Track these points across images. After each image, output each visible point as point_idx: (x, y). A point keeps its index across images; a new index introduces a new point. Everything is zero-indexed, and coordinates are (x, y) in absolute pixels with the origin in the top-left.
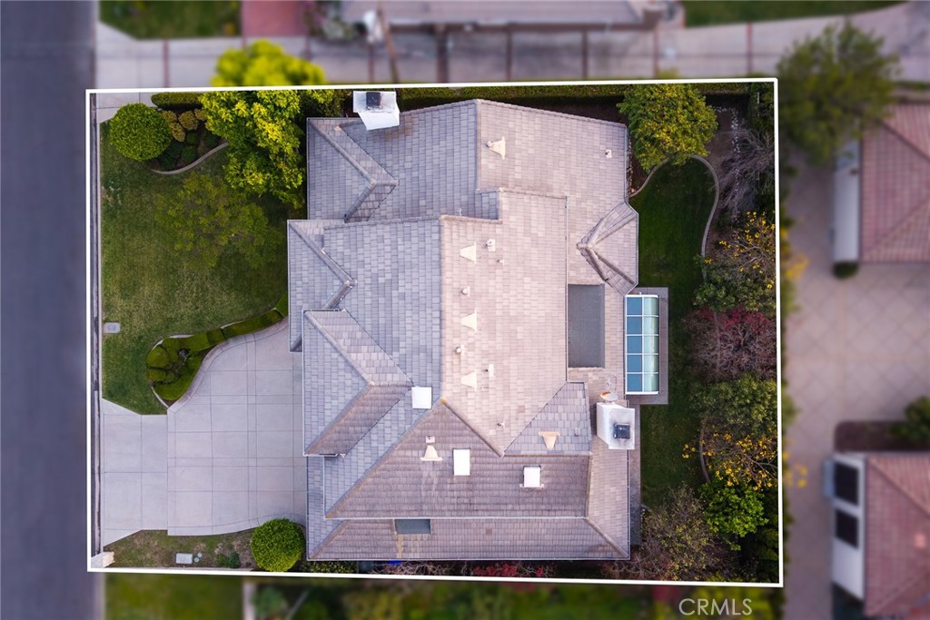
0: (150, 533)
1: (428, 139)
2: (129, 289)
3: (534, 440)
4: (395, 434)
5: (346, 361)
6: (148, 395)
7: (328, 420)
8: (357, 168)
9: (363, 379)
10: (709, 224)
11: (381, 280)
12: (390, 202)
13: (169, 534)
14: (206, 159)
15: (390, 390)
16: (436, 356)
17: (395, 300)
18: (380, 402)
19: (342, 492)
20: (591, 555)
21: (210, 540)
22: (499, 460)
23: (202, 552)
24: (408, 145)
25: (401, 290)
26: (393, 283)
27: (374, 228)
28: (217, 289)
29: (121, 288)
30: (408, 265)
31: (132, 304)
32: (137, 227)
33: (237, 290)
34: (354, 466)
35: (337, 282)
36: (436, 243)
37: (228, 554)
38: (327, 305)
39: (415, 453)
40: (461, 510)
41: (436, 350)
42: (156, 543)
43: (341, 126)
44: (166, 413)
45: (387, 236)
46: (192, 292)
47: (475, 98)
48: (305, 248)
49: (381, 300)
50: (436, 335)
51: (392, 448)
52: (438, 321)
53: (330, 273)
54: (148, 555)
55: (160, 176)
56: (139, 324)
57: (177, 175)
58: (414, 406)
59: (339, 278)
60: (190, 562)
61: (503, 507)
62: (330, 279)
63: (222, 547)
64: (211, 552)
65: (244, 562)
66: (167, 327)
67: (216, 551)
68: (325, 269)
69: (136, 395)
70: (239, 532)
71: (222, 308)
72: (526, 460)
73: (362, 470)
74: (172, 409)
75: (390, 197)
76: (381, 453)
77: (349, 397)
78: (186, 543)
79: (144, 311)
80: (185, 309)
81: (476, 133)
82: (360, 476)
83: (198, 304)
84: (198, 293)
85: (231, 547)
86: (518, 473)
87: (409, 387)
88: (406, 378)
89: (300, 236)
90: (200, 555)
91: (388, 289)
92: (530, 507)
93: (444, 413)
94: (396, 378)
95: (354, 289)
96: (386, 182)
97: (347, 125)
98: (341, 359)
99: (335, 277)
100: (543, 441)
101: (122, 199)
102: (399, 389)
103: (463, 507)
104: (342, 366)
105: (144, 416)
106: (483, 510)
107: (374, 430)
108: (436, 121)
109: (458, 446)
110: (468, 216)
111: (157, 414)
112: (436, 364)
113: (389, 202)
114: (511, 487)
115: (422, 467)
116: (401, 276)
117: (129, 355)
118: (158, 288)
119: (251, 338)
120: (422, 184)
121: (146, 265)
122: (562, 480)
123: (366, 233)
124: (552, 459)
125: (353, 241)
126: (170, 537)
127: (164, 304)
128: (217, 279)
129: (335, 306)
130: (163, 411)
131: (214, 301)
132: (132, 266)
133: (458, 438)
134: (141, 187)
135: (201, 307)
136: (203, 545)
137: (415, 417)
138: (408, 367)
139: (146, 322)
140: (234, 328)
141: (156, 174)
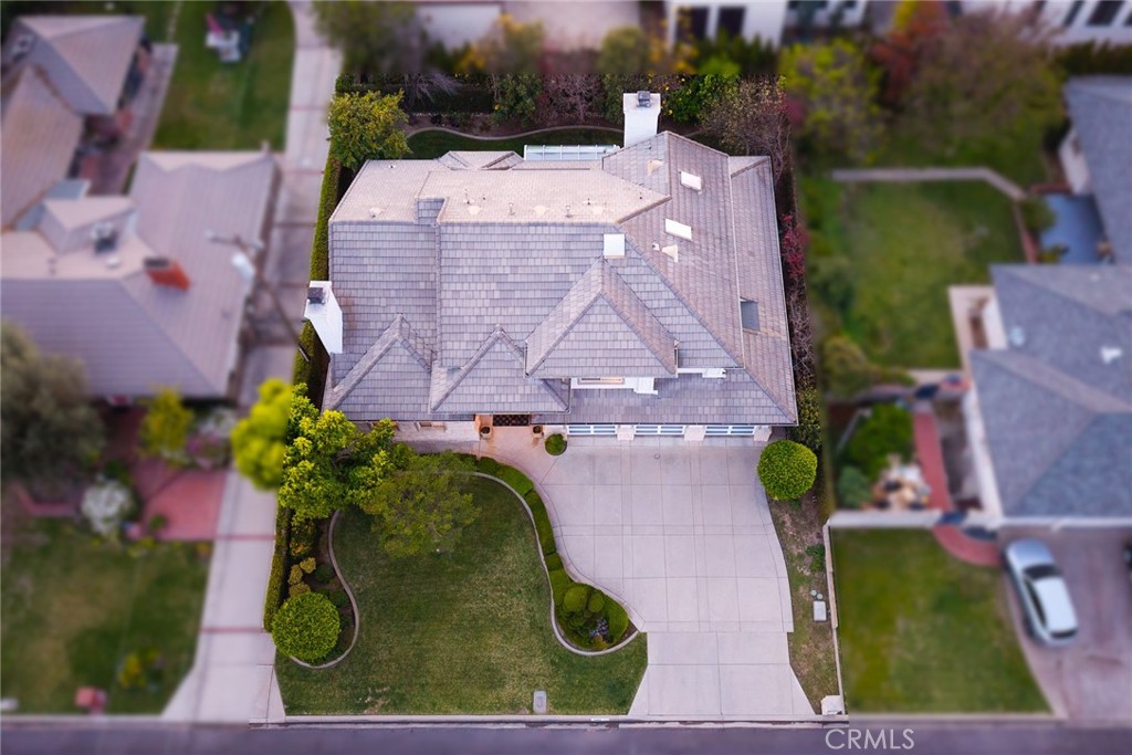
0: (793, 653)
1: (360, 277)
2: (492, 678)
3: (655, 177)
4: (651, 279)
5: (577, 321)
6: (623, 654)
7: (638, 345)
8: (381, 356)
9: (596, 300)
10: (463, 135)
11: (497, 295)
12: (419, 324)
13: (792, 630)
14: (347, 583)
15: (607, 277)
16: (574, 231)
17: (518, 279)
18: (619, 291)
19: (714, 345)
20: (768, 183)
21: (795, 581)
22: (675, 200)
23: (810, 590)
24: (363, 301)
25: (508, 271)
26: (500, 280)
27: (445, 303)
28: (499, 567)
29: (491, 687)
30: (483, 263)
31: (512, 673)
32: (419, 667)
33: (501, 545)
34: (686, 329)
35: (497, 347)
36: (463, 230)
37: (809, 560)
38: (521, 359)
39: (670, 265)
40: (728, 249)
41: (568, 230)
42: (805, 646)
43: (334, 386)
44: (645, 634)
45: (453, 287)
46: (501, 597)
47: (327, 223)
48: (459, 390)
49: (517, 295)
50: (553, 229)
51: (664, 281)
52: (539, 228)
53: (487, 357)
54: (820, 656)
55: (360, 637)
56: (538, 665)
57: (361, 617)
58: (623, 254)
59: (493, 344)
60: (823, 603)
61: (722, 215)
62: (493, 357)
63: (801, 567)
64: (809, 580)
65: (817, 541)
66: (541, 629)
67: (808, 574)
68: (483, 364)
69: (624, 669)
70: (783, 549)
71: (522, 562)
72: (674, 181)
73: (690, 319)
74: (641, 626)
75: (413, 325)
76: (671, 295)
77: (615, 318)
78: (801, 610)
79: (520, 657)
80: (520, 606)
81: (360, 223)
82: (696, 321)
83: (515, 590)
84: (502, 590)
85: (801, 556)
86: (688, 193)
87: (605, 261)
88: (596, 264)
89: (447, 395)
90: (814, 593)
91: (507, 287)
92: (721, 194)
93: (630, 226)
94: (595, 273)
95: (505, 328)
96: (398, 326)
97: (333, 379)
98: (576, 328)
99: (492, 349)
100: (656, 170)
101: (383, 686)
102: (607, 270)
103: (724, 245)
104: (582, 327)
105: (649, 661)
106: (727, 232)
107: (649, 304)
108: (344, 269)
109: (662, 226)
110: (439, 210)
111: (646, 644)
112: (580, 230)
113: (419, 326)
114: (701, 200)
115: (684, 264)
116: (493, 271)
117: (574, 678)
118: (494, 639)
119: (557, 531)
120: (403, 286)
121: (465, 656)
122: (692, 161)
123: (449, 312)
124: (672, 161)
125: (456, 329)
126: (795, 629)
127: (512, 633)
128: (487, 566)
129: (523, 351)
130: (642, 639)
131: (513, 571)
132: (465, 674)
133: (655, 226)
134: (370, 661)
135: (518, 587)
136: (801, 589)
137: (634, 254)
138: (585, 262)
139: (534, 656)
140: (544, 541)
141: (357, 643)
